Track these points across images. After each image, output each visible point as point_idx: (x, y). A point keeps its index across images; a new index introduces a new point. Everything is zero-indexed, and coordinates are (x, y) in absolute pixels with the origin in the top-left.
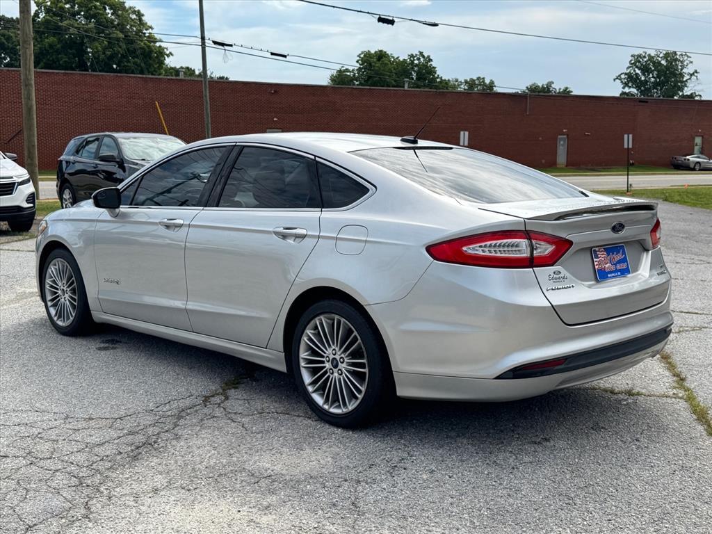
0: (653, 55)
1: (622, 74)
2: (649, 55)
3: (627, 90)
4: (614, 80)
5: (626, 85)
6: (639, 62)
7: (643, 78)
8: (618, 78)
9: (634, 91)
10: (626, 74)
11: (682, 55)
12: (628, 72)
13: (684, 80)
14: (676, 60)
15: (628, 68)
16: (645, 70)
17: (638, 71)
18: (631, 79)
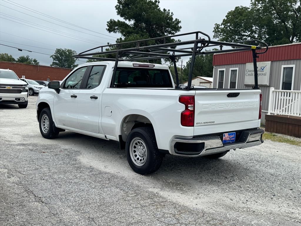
0: (64, 49)
1: (53, 55)
2: (62, 50)
3: (55, 61)
4: (50, 57)
5: (54, 59)
6: (59, 52)
7: (60, 58)
8: (52, 56)
9: (58, 62)
10: (54, 55)
11: (73, 51)
12: (55, 54)
13: (75, 59)
14: (72, 52)
15: (55, 53)
16: (61, 55)
17: (59, 55)
18: (56, 58)
